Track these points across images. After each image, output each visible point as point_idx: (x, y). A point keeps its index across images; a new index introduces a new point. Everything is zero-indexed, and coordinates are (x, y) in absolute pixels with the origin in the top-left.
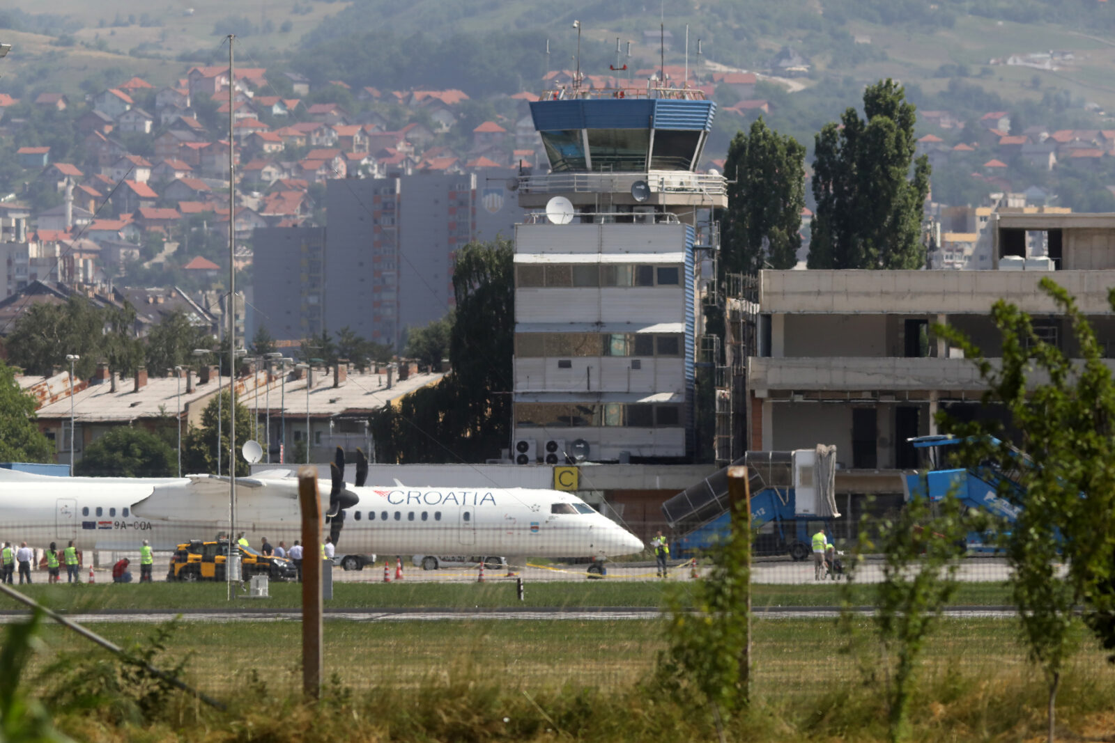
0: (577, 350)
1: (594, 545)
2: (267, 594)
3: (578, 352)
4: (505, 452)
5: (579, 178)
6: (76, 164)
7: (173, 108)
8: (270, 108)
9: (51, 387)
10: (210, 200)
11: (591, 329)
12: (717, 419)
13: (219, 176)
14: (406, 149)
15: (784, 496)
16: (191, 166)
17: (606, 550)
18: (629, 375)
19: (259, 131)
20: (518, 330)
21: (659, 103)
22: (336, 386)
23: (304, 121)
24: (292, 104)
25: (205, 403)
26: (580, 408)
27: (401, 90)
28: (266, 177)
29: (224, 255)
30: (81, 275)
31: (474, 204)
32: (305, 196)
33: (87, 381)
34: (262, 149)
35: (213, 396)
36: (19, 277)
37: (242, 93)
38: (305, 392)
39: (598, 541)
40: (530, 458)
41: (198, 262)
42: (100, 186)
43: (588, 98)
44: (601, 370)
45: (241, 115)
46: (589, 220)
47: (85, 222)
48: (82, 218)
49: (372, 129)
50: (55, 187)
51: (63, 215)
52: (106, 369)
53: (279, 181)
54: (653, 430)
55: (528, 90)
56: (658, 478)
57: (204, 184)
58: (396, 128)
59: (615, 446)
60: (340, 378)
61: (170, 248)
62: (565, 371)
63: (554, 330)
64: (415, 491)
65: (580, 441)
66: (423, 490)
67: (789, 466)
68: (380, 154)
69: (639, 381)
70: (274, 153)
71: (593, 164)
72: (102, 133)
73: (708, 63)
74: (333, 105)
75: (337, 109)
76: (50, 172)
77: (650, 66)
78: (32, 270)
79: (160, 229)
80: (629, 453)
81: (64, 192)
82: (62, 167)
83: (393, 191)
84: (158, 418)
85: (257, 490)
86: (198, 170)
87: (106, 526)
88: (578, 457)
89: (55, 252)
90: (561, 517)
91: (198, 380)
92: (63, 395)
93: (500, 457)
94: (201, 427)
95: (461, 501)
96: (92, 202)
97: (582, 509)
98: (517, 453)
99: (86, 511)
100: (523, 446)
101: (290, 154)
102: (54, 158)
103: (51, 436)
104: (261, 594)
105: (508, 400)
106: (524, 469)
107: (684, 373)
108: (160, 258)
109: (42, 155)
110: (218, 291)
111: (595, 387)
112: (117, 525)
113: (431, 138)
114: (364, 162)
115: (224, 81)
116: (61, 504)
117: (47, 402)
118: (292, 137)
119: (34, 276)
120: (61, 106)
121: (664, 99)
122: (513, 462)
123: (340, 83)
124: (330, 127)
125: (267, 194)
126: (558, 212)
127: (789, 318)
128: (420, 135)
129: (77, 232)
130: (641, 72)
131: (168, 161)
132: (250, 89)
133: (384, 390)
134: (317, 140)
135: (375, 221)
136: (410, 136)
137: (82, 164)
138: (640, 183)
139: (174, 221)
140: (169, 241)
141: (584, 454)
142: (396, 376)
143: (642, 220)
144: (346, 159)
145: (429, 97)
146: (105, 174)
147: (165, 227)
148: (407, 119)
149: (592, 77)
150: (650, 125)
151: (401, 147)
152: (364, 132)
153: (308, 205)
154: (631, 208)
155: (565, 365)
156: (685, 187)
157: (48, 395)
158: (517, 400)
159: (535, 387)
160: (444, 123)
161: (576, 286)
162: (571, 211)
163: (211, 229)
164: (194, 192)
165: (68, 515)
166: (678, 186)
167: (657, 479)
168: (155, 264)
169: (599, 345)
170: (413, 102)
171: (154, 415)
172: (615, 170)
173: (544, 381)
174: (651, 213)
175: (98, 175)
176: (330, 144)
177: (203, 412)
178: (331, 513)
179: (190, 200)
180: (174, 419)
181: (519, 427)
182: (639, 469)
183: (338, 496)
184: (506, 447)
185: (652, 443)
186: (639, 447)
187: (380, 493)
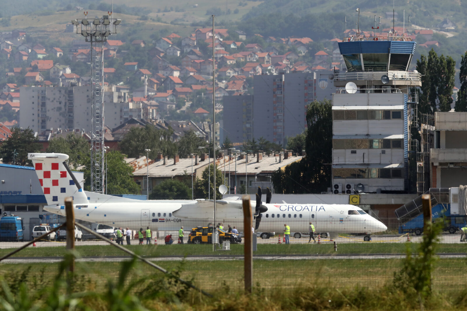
0: (359, 146)
1: (366, 228)
2: (229, 249)
3: (359, 147)
4: (329, 189)
5: (359, 74)
6: (149, 69)
7: (189, 46)
8: (230, 45)
9: (139, 163)
10: (205, 84)
11: (364, 137)
12: (417, 175)
13: (208, 74)
14: (287, 63)
15: (446, 207)
16: (197, 70)
17: (371, 230)
18: (380, 156)
19: (225, 55)
20: (334, 138)
21: (393, 43)
22: (258, 162)
23: (244, 51)
24: (239, 44)
25: (204, 169)
26: (360, 170)
27: (284, 38)
28: (228, 74)
29: (211, 107)
30: (151, 116)
31: (315, 85)
32: (245, 82)
33: (154, 160)
34: (226, 63)
35: (207, 166)
36: (125, 117)
37: (218, 39)
38: (245, 164)
39: (368, 226)
40: (339, 191)
41: (199, 110)
42: (159, 79)
43: (363, 40)
44: (369, 154)
45: (218, 49)
46: (363, 92)
47: (153, 94)
48: (151, 92)
49: (272, 54)
50: (140, 79)
51: (143, 91)
52: (162, 155)
53: (233, 76)
54: (391, 179)
55: (337, 38)
57: (202, 77)
58: (283, 54)
59: (375, 186)
60: (260, 158)
61: (188, 104)
62: (354, 155)
63: (349, 138)
64: (291, 205)
65: (360, 184)
66: (295, 205)
67: (448, 194)
68: (276, 65)
69: (385, 159)
70: (231, 64)
71: (365, 68)
72: (159, 56)
73: (413, 26)
74: (256, 44)
75: (258, 45)
76: (138, 73)
77: (389, 27)
78: (130, 114)
79: (184, 96)
80: (381, 189)
81: (144, 81)
82: (142, 70)
83: (281, 80)
84: (184, 175)
85: (225, 205)
86: (199, 71)
87: (162, 221)
88: (360, 191)
89: (140, 106)
90: (353, 216)
91: (200, 159)
92: (144, 166)
93: (327, 191)
94: (202, 179)
95: (310, 209)
96: (155, 85)
97: (361, 212)
98: (334, 189)
99: (154, 214)
100: (337, 186)
101: (238, 65)
102: (139, 67)
103: (139, 183)
104: (227, 249)
105: (330, 167)
106: (337, 196)
107: (403, 155)
108: (184, 108)
109: (135, 65)
110: (208, 122)
111: (366, 161)
112: (167, 220)
113: (297, 58)
114: (269, 68)
115: (210, 34)
116: (143, 212)
117: (137, 169)
118: (239, 58)
119: (131, 116)
120: (143, 45)
121: (394, 41)
122: (332, 193)
123: (259, 35)
124: (255, 53)
125: (229, 81)
126: (350, 88)
127: (447, 132)
128: (293, 57)
129: (149, 98)
130: (384, 30)
131: (187, 68)
132: (221, 38)
133: (277, 163)
134: (250, 59)
135: (274, 93)
136: (289, 57)
137: (151, 69)
138: (385, 76)
139: (190, 93)
140: (188, 102)
141: (362, 190)
142: (283, 157)
143: (385, 91)
144: (261, 67)
145: (296, 41)
146: (161, 73)
147: (186, 95)
148: (287, 50)
149: (365, 32)
150: (389, 52)
151: (285, 62)
152: (269, 55)
153: (245, 86)
154: (381, 86)
155: (354, 152)
156: (404, 78)
157: (137, 166)
158: (333, 167)
159: (341, 161)
160: (303, 51)
161: (358, 119)
162: (356, 88)
163: (205, 96)
164: (198, 81)
165: (146, 216)
166: (401, 77)
167: (393, 200)
168: (182, 111)
169: (368, 144)
170: (289, 43)
171: (182, 174)
172: (374, 71)
173: (345, 159)
174: (389, 89)
175: (158, 74)
176: (255, 61)
177: (202, 173)
178: (256, 215)
179: (196, 84)
180: (190, 176)
181: (335, 178)
182: (385, 196)
183: (259, 207)
184: (329, 187)
185: (390, 185)
186: (385, 187)
187: (276, 206)
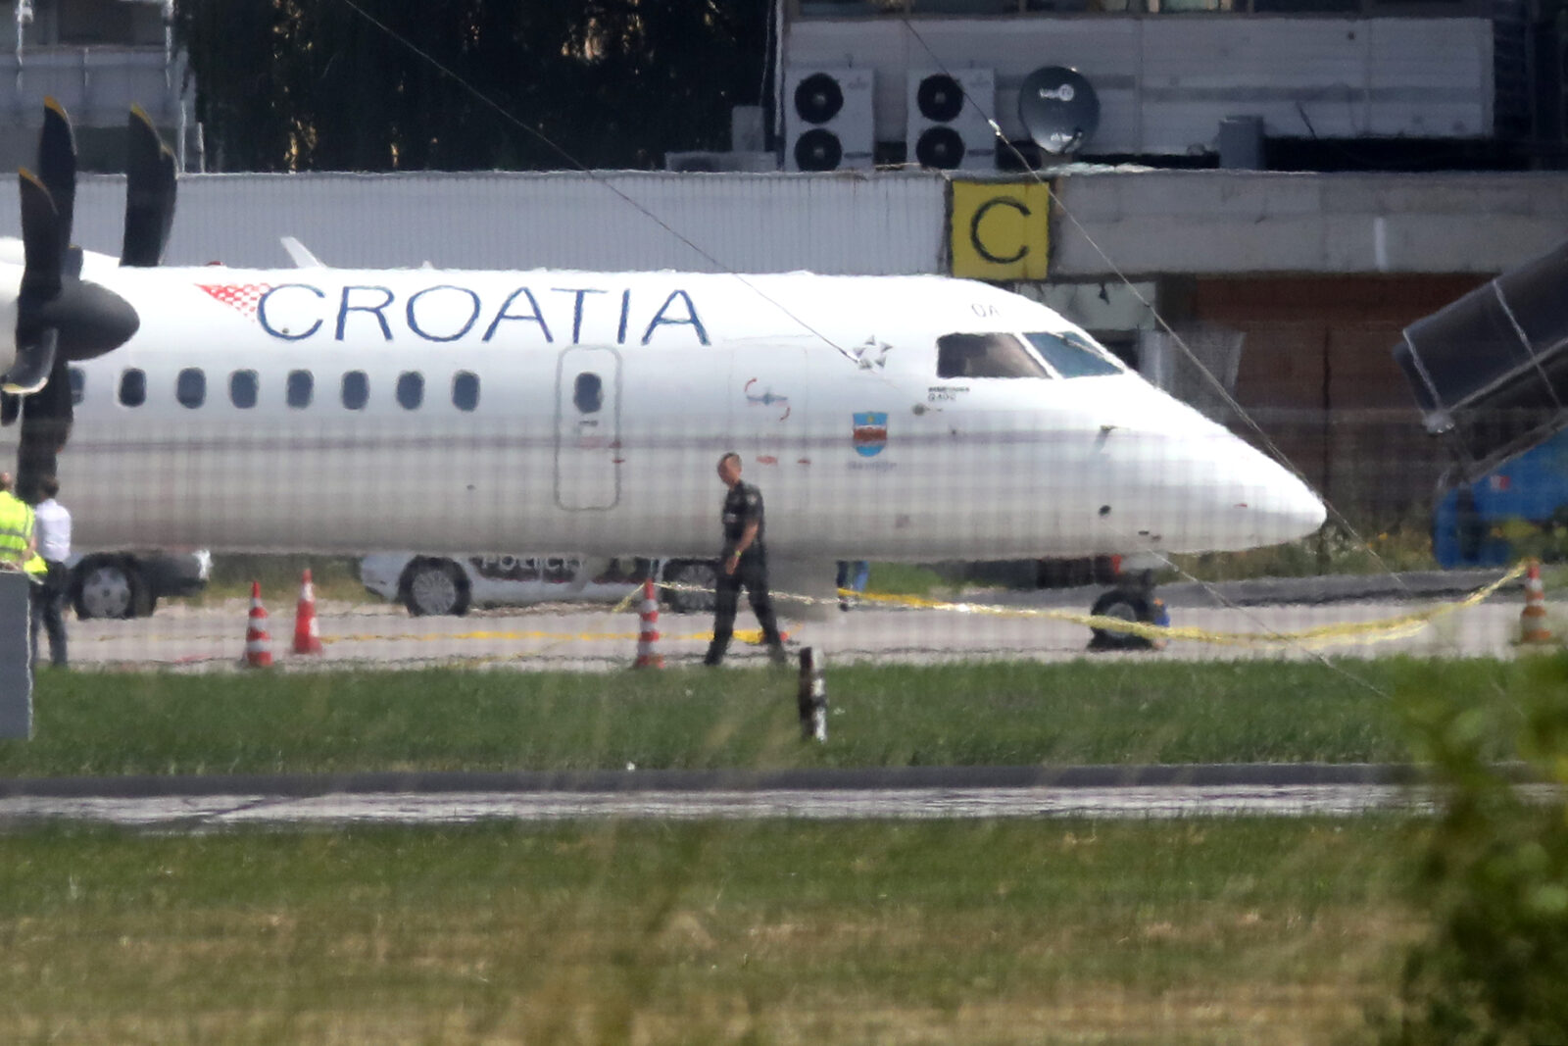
1: (1117, 507)
4: (747, 121)
17: (1168, 530)
39: (1134, 489)
40: (847, 145)
54: (1359, 25)
56: (1380, 226)
59: (1203, 95)
64: (368, 283)
65: (1055, 76)
66: (402, 281)
80: (1259, 123)
88: (1051, 142)
90: (979, 392)
93: (725, 145)
97: (1066, 356)
98: (795, 127)
100: (821, 96)
106: (824, 188)
122: (781, 163)
141: (1075, 132)
167: (1378, 231)
178: (24, 379)
181: (805, 16)
182: (1302, 188)
183: (50, 307)
184: (748, 98)
185: (1355, 81)
186: (1304, 98)
187: (222, 293)
